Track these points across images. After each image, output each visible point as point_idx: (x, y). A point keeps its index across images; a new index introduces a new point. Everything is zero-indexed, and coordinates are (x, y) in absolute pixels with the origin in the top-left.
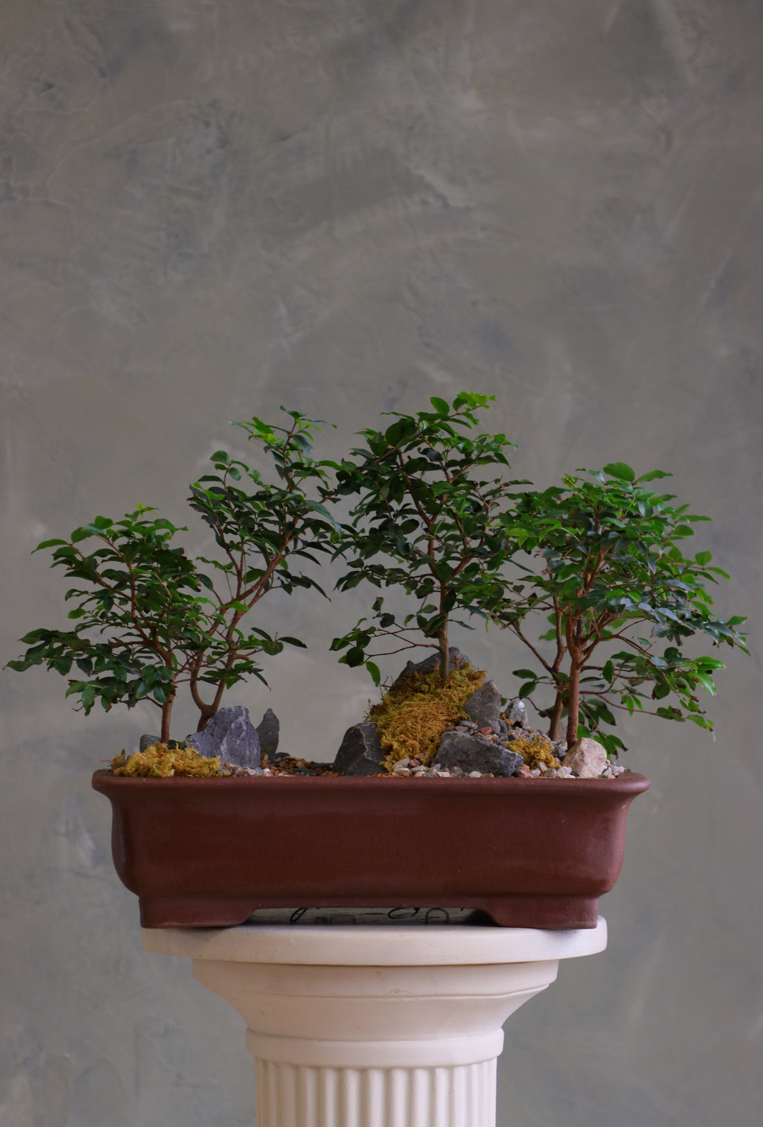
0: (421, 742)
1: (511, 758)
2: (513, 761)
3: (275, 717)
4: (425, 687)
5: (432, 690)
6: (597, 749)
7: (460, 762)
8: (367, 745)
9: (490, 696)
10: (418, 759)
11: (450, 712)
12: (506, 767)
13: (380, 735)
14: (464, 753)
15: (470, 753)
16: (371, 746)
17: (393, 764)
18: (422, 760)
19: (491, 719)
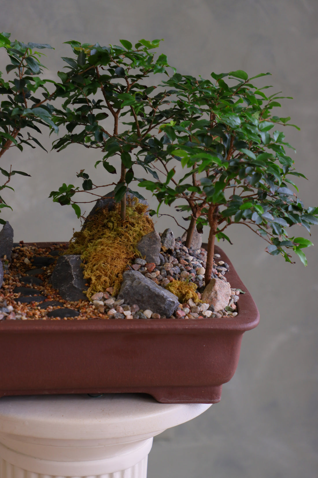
0: (110, 278)
1: (172, 304)
2: (173, 306)
3: (11, 227)
4: (110, 225)
5: (115, 228)
6: (225, 288)
7: (138, 300)
8: (75, 275)
9: (154, 240)
10: (109, 292)
11: (128, 250)
12: (168, 310)
13: (82, 269)
14: (140, 295)
15: (144, 296)
16: (77, 276)
17: (93, 294)
18: (111, 293)
19: (155, 256)
